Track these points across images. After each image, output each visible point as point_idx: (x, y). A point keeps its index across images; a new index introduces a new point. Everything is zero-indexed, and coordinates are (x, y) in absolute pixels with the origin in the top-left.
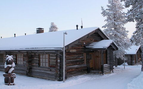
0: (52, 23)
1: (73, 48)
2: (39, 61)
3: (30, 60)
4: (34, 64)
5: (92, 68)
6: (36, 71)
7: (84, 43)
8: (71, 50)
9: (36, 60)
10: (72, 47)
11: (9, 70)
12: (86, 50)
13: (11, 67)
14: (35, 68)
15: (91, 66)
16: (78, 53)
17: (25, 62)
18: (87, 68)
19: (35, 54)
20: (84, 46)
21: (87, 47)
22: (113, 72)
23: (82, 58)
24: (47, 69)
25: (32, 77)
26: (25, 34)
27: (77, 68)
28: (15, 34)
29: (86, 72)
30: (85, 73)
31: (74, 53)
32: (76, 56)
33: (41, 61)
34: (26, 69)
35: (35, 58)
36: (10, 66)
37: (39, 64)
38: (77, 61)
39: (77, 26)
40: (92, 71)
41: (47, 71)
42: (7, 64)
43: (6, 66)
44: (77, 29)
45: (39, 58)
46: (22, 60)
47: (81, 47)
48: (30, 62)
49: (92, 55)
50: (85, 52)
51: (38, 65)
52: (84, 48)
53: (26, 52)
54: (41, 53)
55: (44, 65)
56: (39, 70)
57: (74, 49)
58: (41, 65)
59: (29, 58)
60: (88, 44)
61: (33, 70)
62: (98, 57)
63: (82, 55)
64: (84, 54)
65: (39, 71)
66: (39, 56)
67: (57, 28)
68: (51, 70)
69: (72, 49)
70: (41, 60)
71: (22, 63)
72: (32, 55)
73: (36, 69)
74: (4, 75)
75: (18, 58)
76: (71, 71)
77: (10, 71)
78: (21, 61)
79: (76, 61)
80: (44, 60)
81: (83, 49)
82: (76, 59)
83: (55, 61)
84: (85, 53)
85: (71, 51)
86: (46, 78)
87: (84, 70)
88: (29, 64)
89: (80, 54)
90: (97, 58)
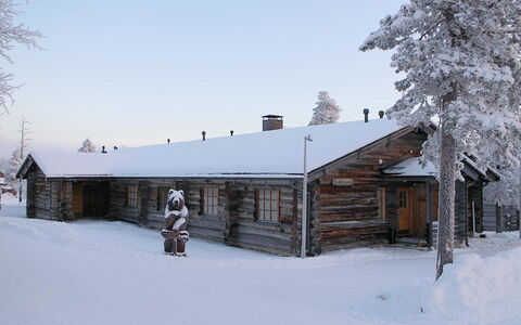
0: (323, 95)
1: (342, 173)
2: (256, 206)
3: (234, 203)
4: (244, 215)
5: (407, 231)
6: (248, 232)
7: (381, 162)
8: (338, 180)
9: (249, 204)
10: (340, 173)
11: (173, 223)
12: (386, 180)
13: (179, 217)
14: (246, 224)
15: (402, 224)
16: (359, 187)
17: (222, 209)
18: (387, 231)
19: (246, 188)
20: (380, 170)
21: (386, 172)
22: (467, 244)
23: (372, 203)
24: (274, 228)
25: (238, 247)
26: (232, 132)
27: (355, 229)
28: (204, 133)
29: (386, 241)
30: (383, 243)
31: (346, 189)
32: (353, 195)
33: (261, 207)
34: (224, 228)
35: (247, 200)
36: (176, 213)
37: (256, 215)
38: (357, 210)
39: (366, 112)
40: (404, 240)
41: (274, 232)
42: (171, 209)
43: (168, 213)
44: (366, 120)
45: (256, 199)
46: (216, 202)
47: (370, 173)
48: (234, 209)
49: (407, 194)
50: (382, 186)
51: (252, 216)
52: (379, 173)
53: (223, 182)
54: (261, 185)
55: (268, 218)
56: (256, 229)
57: (348, 177)
58: (261, 218)
59: (231, 198)
60: (393, 163)
61: (241, 230)
62: (423, 200)
63: (372, 194)
64: (378, 192)
65: (255, 232)
66: (256, 192)
67: (336, 109)
68: (282, 231)
69: (342, 177)
70: (261, 203)
71: (215, 212)
72: (239, 192)
73: (248, 228)
74: (164, 234)
75: (205, 198)
76: (337, 236)
77: (177, 226)
78: (213, 206)
79: (352, 209)
80: (268, 203)
81: (377, 176)
82: (353, 202)
83: (292, 206)
84: (384, 189)
85: (337, 182)
86: (269, 250)
87: (379, 236)
88: (231, 215)
89: (367, 191)
90: (422, 203)
